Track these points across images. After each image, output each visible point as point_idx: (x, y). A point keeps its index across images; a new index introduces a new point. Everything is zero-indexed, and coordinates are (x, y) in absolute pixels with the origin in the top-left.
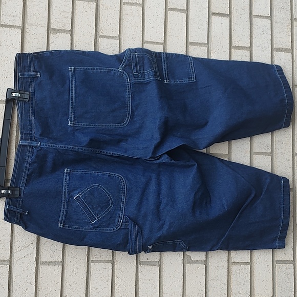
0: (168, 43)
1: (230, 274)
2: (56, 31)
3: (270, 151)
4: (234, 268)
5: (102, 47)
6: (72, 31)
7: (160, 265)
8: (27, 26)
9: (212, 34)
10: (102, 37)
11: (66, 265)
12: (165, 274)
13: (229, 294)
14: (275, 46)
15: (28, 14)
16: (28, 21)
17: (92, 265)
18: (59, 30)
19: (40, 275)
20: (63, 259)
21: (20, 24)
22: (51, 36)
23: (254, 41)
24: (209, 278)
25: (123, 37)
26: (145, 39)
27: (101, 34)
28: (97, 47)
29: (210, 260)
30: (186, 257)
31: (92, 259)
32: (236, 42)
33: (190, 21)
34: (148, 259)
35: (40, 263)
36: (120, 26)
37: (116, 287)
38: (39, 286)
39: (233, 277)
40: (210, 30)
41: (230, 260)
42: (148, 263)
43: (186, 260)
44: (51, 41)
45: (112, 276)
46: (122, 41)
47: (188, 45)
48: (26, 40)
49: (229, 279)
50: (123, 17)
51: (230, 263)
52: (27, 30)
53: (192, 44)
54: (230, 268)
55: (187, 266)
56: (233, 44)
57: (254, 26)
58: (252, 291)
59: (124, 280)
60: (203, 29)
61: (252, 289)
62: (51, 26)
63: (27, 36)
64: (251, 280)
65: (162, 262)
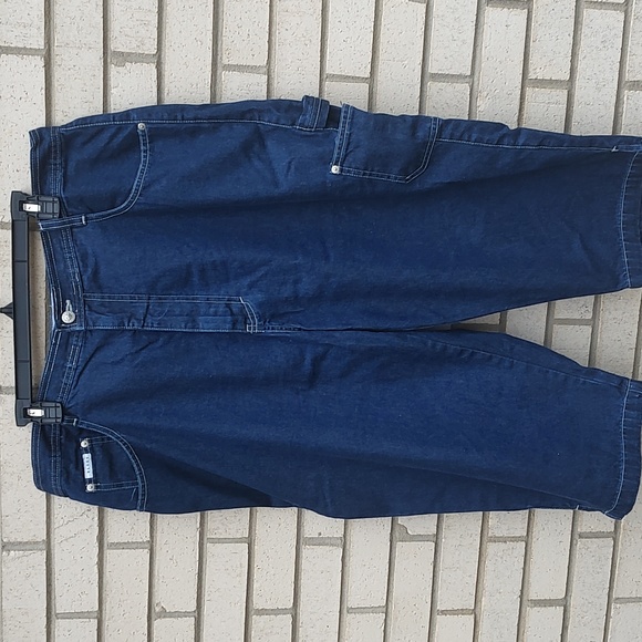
0: (380, 76)
1: (483, 559)
2: (125, 58)
3: (589, 316)
4: (491, 548)
5: (229, 94)
6: (160, 56)
7: (345, 543)
8: (56, 50)
9: (484, 52)
10: (229, 68)
11: (157, 548)
12: (352, 562)
13: (479, 594)
14: (628, 77)
15: (57, 20)
16: (58, 38)
17: (209, 546)
18: (129, 54)
19: (108, 567)
20: (152, 537)
21: (40, 43)
22: (113, 70)
23: (580, 66)
24: (441, 565)
25: (277, 69)
26: (328, 70)
27: (225, 61)
28: (218, 92)
29: (444, 532)
30: (397, 528)
31: (208, 535)
32: (538, 70)
33: (434, 23)
34: (320, 534)
35: (106, 545)
36: (270, 42)
37: (256, 586)
38: (107, 587)
39: (489, 565)
40: (479, 43)
41: (485, 533)
42: (320, 541)
43: (397, 534)
44: (112, 82)
45: (249, 565)
46: (275, 75)
47: (426, 80)
48: (56, 84)
49: (481, 568)
50: (276, 19)
51: (485, 538)
52: (56, 60)
53: (436, 77)
54: (484, 546)
55: (399, 545)
56: (532, 75)
57: (585, 30)
58: (525, 589)
59: (272, 573)
60: (464, 42)
61: (526, 584)
62: (113, 46)
63: (57, 74)
64: (524, 569)
65: (348, 538)
